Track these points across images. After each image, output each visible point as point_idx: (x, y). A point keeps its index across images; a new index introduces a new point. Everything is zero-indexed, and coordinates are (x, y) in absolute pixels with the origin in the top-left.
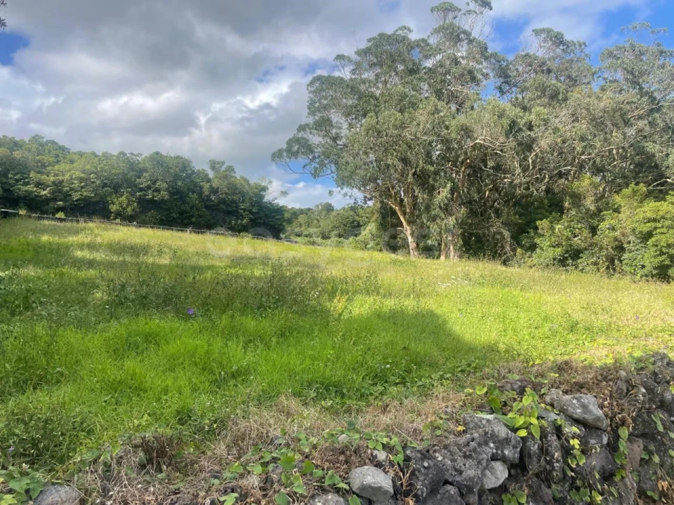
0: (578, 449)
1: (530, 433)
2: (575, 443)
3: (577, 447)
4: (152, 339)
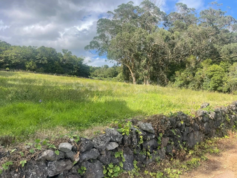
0: (142, 139)
2: (141, 137)
3: (142, 138)
4: (21, 109)
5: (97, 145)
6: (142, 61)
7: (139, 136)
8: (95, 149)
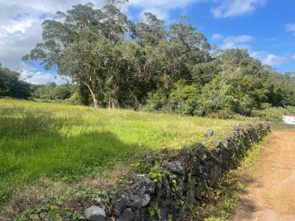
0: (175, 184)
1: (158, 180)
2: (174, 181)
5: (130, 202)
6: (108, 79)
8: (129, 209)
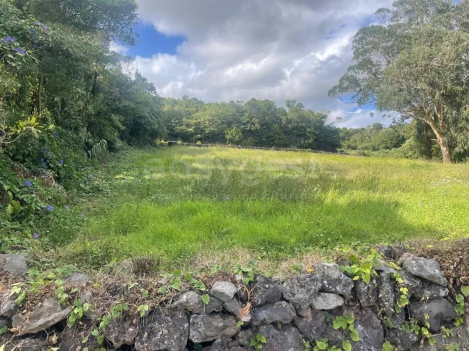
2: (404, 290)
3: (405, 293)
5: (290, 294)
6: (466, 108)
7: (399, 288)
8: (284, 303)
